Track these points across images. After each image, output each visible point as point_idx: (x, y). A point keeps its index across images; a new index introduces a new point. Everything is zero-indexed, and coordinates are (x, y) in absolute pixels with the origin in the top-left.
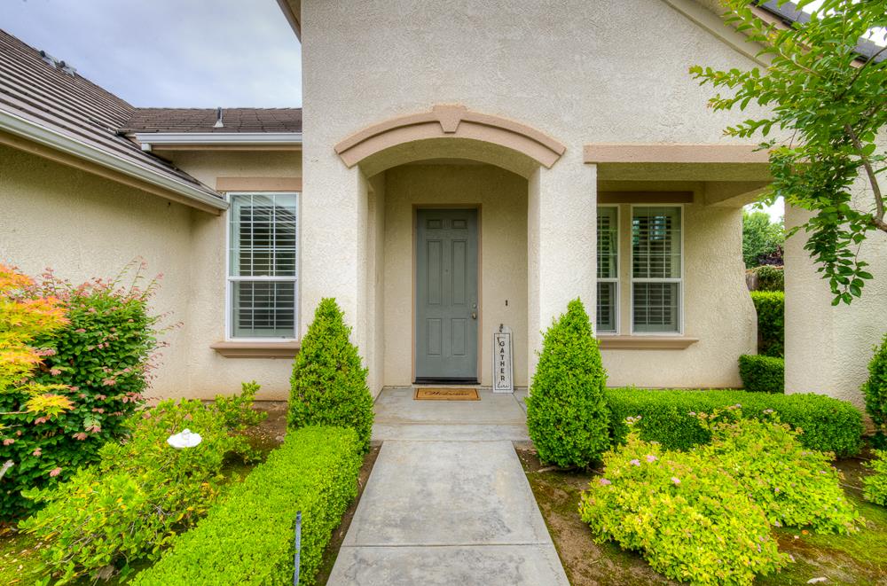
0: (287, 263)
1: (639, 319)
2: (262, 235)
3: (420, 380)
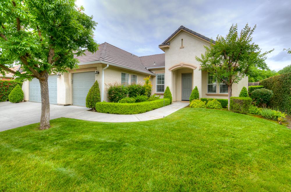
0: (163, 83)
1: (221, 91)
2: (160, 79)
3: (182, 100)
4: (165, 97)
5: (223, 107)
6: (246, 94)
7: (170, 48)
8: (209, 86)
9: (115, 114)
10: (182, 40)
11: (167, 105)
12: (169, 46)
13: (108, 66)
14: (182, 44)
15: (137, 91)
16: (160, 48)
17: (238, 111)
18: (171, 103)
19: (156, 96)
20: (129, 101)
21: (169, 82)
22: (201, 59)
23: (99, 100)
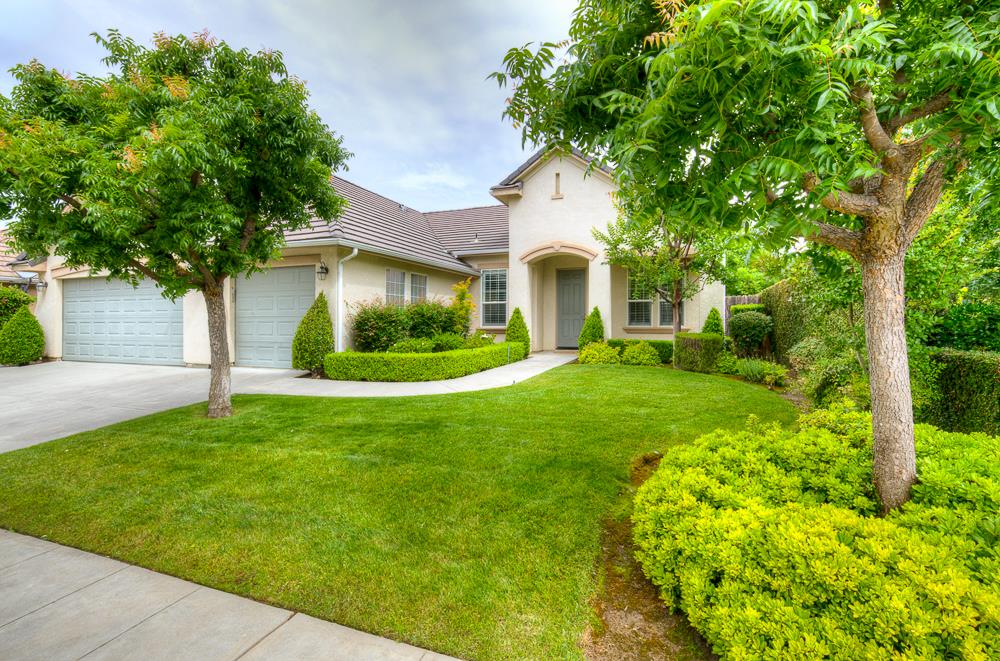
0: (503, 296)
1: (663, 321)
2: (494, 286)
3: (559, 348)
4: (511, 338)
5: (663, 362)
6: (717, 325)
7: (524, 197)
8: (632, 306)
9: (383, 381)
10: (558, 175)
11: (516, 360)
12: (520, 193)
13: (356, 251)
14: (557, 187)
15: (434, 323)
16: (496, 197)
17: (691, 368)
18: (526, 356)
19: (485, 336)
20: (418, 347)
21: (520, 295)
22: (607, 234)
23: (331, 349)
